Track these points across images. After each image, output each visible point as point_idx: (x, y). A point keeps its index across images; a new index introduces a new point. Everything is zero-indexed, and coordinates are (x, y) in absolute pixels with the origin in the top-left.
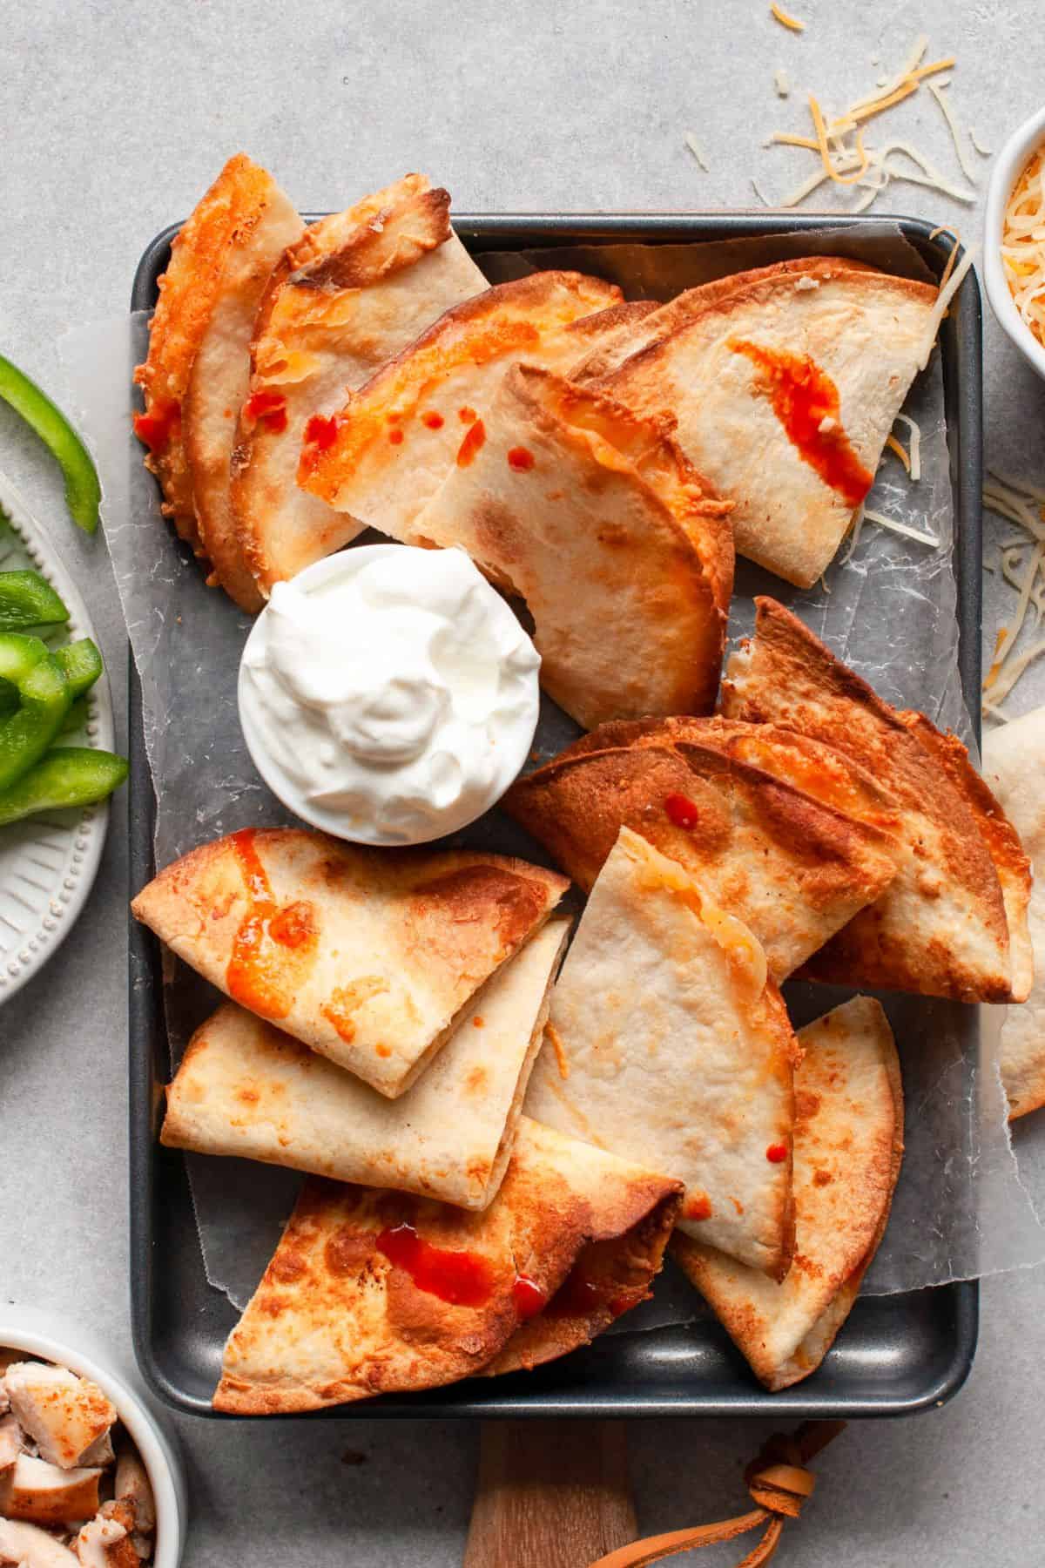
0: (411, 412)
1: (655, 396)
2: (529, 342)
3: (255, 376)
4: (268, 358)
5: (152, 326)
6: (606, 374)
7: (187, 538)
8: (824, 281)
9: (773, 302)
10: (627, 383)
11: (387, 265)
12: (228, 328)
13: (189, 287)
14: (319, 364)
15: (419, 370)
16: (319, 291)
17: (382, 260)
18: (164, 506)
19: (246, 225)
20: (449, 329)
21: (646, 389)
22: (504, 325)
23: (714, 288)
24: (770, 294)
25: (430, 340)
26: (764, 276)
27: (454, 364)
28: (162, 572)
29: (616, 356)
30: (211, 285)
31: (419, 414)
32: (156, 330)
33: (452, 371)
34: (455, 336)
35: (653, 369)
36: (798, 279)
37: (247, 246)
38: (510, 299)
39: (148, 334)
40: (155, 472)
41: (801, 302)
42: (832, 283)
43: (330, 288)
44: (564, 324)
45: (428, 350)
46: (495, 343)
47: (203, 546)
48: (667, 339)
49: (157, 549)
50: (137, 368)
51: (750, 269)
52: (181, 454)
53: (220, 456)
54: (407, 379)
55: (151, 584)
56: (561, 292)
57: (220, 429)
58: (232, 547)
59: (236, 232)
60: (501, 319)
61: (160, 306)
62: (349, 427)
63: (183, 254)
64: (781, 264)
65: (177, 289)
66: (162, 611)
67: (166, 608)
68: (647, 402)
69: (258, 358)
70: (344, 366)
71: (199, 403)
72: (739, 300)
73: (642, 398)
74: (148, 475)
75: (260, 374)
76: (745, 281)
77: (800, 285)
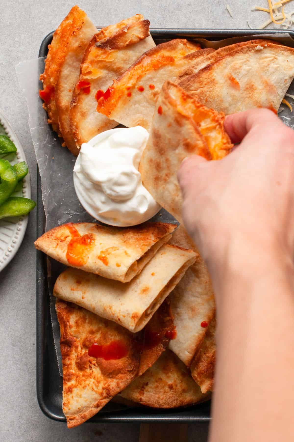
0: (133, 87)
1: (208, 82)
2: (171, 62)
3: (81, 75)
4: (86, 70)
5: (46, 61)
6: (192, 74)
7: (56, 131)
8: (265, 47)
9: (248, 53)
10: (199, 78)
11: (127, 43)
12: (71, 63)
13: (58, 49)
14: (102, 73)
15: (136, 72)
16: (105, 49)
17: (126, 41)
18: (49, 120)
19: (77, 29)
20: (145, 59)
21: (205, 80)
22: (163, 57)
23: (229, 48)
24: (247, 50)
25: (139, 63)
26: (245, 45)
27: (148, 70)
28: (48, 143)
29: (196, 69)
30: (65, 49)
31: (136, 87)
32: (47, 63)
33: (147, 73)
34: (147, 61)
35: (208, 73)
36: (256, 46)
37: (77, 36)
38: (165, 48)
39: (44, 64)
40: (46, 109)
41: (257, 54)
42: (267, 48)
43: (108, 49)
44: (182, 56)
45: (139, 66)
46: (161, 63)
47: (61, 134)
48: (213, 64)
49: (46, 135)
50: (41, 75)
51: (241, 42)
52: (54, 104)
53: (67, 104)
54: (132, 76)
55: (45, 147)
56: (181, 46)
57: (68, 95)
58: (70, 134)
59: (74, 31)
60: (162, 55)
61: (49, 55)
62: (114, 92)
63: (56, 38)
64: (251, 41)
65: (54, 49)
66: (47, 155)
67: (49, 155)
68: (206, 84)
69: (83, 69)
70: (110, 75)
71: (61, 87)
72: (237, 52)
73: (204, 83)
74: (44, 110)
75: (83, 75)
76: (239, 46)
77: (257, 48)
